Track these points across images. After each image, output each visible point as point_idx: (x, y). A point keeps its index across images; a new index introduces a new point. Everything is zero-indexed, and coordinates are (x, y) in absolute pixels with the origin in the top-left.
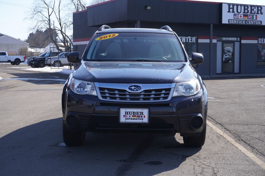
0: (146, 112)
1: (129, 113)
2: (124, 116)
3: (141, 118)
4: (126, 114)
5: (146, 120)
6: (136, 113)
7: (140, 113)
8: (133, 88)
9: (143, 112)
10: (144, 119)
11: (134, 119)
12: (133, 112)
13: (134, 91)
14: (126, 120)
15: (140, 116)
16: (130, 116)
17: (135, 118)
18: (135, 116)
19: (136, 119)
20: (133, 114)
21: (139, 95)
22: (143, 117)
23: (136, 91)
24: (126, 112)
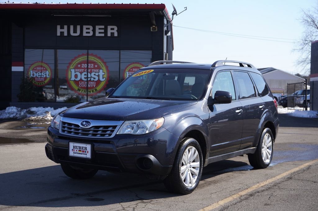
0: (89, 147)
1: (76, 147)
2: (72, 150)
3: (85, 153)
4: (74, 148)
5: (89, 156)
6: (81, 148)
7: (84, 148)
8: (84, 123)
9: (86, 148)
10: (87, 154)
11: (80, 154)
12: (79, 147)
13: (85, 126)
14: (74, 154)
15: (84, 151)
16: (77, 151)
17: (81, 152)
18: (81, 151)
19: (82, 154)
20: (79, 149)
21: (88, 130)
22: (87, 152)
23: (86, 126)
24: (74, 146)
